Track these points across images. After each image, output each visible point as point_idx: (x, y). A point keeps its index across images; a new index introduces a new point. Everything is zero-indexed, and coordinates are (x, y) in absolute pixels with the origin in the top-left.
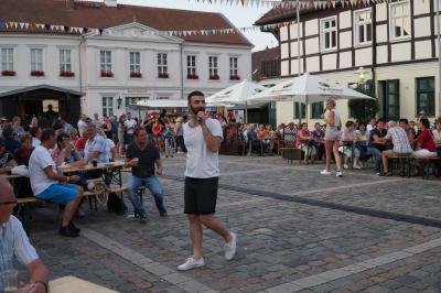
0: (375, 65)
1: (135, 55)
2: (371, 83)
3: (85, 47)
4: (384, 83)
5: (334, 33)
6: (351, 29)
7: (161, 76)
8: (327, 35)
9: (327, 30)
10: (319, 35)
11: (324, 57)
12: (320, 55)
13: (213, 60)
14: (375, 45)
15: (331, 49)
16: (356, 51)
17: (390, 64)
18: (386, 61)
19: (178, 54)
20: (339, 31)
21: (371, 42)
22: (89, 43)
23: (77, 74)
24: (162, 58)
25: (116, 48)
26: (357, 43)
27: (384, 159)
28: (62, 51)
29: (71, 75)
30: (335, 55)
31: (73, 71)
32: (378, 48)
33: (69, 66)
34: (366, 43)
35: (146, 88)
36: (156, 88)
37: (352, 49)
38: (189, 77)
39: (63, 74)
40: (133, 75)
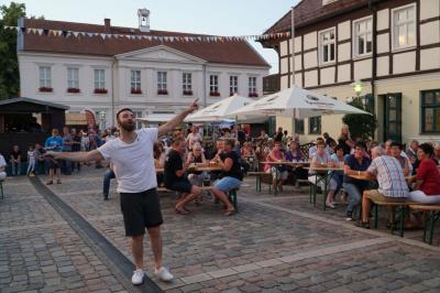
0: (375, 78)
1: (162, 74)
2: (370, 98)
3: (118, 67)
4: (384, 97)
5: (332, 46)
6: (350, 40)
7: (185, 93)
8: (326, 47)
9: (326, 43)
10: (317, 49)
11: (322, 71)
12: (318, 69)
13: (234, 79)
14: (375, 56)
15: (330, 62)
16: (355, 64)
17: (391, 76)
18: (387, 73)
19: (201, 75)
20: (338, 43)
21: (371, 53)
22: (121, 63)
23: (110, 91)
24: (187, 77)
25: (145, 68)
26: (356, 55)
27: (364, 202)
28: (96, 71)
29: (104, 92)
30: (334, 68)
31: (106, 88)
32: (379, 59)
33: (103, 84)
34: (366, 54)
35: (171, 105)
36: (181, 104)
37: (351, 62)
38: (212, 94)
39: (98, 91)
40: (160, 93)
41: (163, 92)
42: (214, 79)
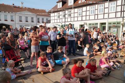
0: (65, 22)
1: (27, 18)
5: (59, 16)
7: (32, 22)
10: (57, 16)
12: (57, 19)
13: (43, 19)
14: (65, 18)
15: (59, 18)
19: (36, 18)
22: (17, 15)
23: (14, 21)
24: (32, 18)
25: (23, 16)
28: (11, 16)
29: (13, 21)
31: (14, 20)
33: (13, 19)
35: (29, 24)
36: (31, 24)
37: (62, 19)
38: (38, 22)
39: (12, 21)
40: (26, 21)
41: (27, 21)
42: (38, 19)
